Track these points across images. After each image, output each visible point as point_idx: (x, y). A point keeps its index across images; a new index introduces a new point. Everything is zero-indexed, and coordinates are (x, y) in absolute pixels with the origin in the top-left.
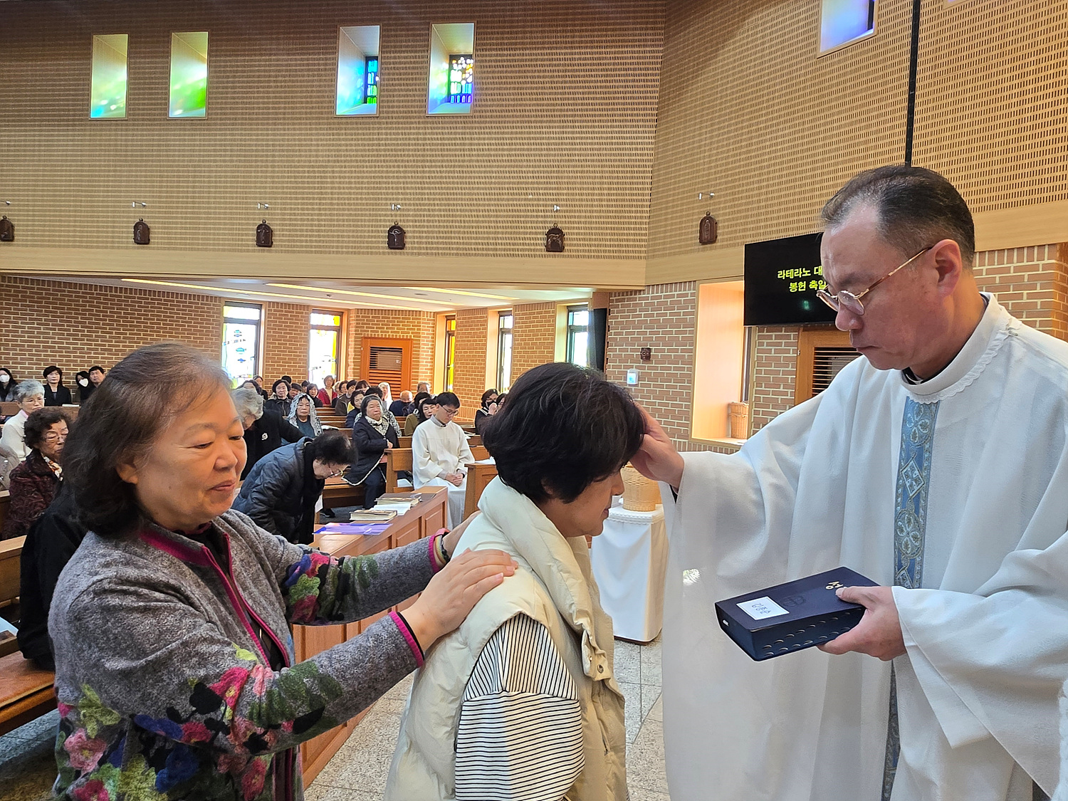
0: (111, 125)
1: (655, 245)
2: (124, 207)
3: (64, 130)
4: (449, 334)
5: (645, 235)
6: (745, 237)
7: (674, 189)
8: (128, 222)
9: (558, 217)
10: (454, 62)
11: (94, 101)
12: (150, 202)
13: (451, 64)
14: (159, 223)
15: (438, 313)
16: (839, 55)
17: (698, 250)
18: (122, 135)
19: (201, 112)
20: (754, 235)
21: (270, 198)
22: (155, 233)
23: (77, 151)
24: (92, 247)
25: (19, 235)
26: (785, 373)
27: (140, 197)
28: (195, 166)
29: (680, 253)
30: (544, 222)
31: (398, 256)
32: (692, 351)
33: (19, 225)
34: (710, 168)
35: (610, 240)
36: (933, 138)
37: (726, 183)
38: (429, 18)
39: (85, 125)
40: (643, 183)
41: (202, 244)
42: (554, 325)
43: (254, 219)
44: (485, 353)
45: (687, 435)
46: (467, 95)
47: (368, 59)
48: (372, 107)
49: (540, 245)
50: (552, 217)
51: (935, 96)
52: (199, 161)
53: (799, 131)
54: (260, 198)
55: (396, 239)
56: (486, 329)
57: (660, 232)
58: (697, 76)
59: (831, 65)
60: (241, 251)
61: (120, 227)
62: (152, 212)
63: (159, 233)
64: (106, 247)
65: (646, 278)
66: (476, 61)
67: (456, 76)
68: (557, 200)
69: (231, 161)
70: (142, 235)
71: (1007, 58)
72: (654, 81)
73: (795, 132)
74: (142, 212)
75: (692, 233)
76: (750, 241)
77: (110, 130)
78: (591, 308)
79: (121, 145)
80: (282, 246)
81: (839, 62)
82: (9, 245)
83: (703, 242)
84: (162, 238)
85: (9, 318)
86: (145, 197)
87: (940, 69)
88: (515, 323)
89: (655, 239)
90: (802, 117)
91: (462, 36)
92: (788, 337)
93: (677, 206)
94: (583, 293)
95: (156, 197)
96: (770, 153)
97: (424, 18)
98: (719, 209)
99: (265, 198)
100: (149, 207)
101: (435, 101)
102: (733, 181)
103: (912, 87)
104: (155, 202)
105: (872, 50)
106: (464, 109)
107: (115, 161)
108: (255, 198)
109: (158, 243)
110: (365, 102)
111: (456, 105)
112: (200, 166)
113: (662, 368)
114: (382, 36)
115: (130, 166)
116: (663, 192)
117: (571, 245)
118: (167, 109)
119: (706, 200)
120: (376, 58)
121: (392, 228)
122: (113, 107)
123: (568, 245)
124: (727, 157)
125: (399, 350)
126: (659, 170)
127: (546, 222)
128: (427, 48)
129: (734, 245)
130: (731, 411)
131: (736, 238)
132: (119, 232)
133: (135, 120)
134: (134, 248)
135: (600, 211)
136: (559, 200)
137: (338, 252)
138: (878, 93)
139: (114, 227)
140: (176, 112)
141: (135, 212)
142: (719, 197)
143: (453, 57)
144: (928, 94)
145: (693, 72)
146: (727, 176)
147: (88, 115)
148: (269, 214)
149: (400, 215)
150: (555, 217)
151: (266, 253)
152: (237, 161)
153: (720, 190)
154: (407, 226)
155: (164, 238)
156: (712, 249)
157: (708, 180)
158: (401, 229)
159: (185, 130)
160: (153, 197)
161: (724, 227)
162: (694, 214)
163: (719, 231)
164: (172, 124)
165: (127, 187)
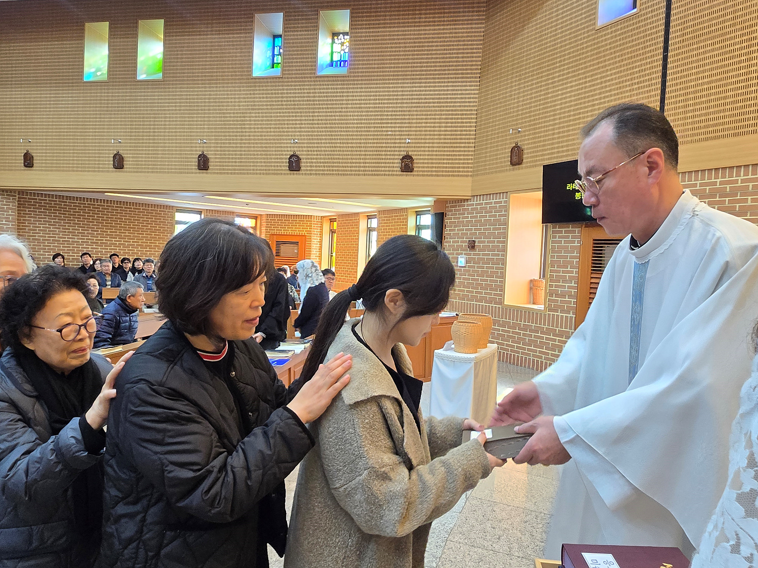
0: (97, 86)
1: (478, 166)
2: (106, 143)
3: (66, 90)
4: (332, 232)
5: (472, 160)
6: (542, 160)
7: (492, 126)
8: (109, 154)
9: (410, 147)
10: (336, 38)
11: (86, 69)
12: (124, 139)
13: (333, 39)
15: (324, 217)
16: (612, 28)
17: (509, 170)
18: (105, 93)
19: (160, 76)
20: (549, 159)
22: (127, 161)
23: (75, 104)
24: (84, 171)
25: (36, 163)
26: (571, 257)
27: (117, 136)
28: (155, 114)
29: (496, 172)
30: (399, 151)
31: (296, 177)
32: (505, 242)
33: (37, 156)
34: (518, 111)
35: (447, 163)
36: (681, 86)
37: (530, 121)
38: (319, 7)
39: (80, 86)
40: (470, 123)
41: (160, 169)
42: (407, 225)
43: (196, 151)
44: (358, 244)
45: (501, 302)
46: (345, 61)
47: (275, 37)
48: (277, 71)
49: (396, 167)
50: (405, 147)
51: (683, 56)
52: (158, 110)
53: (582, 84)
54: (200, 136)
55: (294, 164)
56: (358, 228)
57: (482, 158)
58: (509, 45)
59: (606, 35)
60: (187, 173)
61: (103, 157)
62: (126, 147)
63: (130, 161)
64: (94, 171)
65: (472, 190)
66: (351, 37)
67: (337, 47)
68: (408, 135)
69: (180, 110)
70: (119, 163)
71: (738, 27)
72: (478, 49)
73: (579, 84)
74: (119, 146)
75: (504, 158)
76: (547, 163)
77: (97, 89)
78: (432, 212)
79: (104, 100)
81: (611, 33)
82: (30, 170)
83: (513, 164)
84: (132, 165)
86: (121, 136)
87: (687, 37)
88: (378, 223)
89: (479, 163)
90: (585, 73)
91: (341, 19)
92: (574, 232)
93: (494, 138)
94: (426, 202)
95: (128, 136)
96: (561, 99)
97: (315, 7)
98: (524, 140)
99: (203, 136)
100: (123, 143)
101: (322, 66)
102: (534, 120)
103: (666, 49)
104: (128, 139)
105: (636, 23)
106: (343, 71)
107: (101, 111)
108: (197, 136)
109: (129, 168)
110: (273, 67)
111: (336, 68)
112: (159, 114)
113: (483, 255)
114: (285, 20)
115: (111, 114)
116: (484, 128)
117: (419, 167)
118: (136, 74)
119: (515, 134)
120: (280, 36)
121: (291, 156)
122: (99, 74)
123: (417, 167)
124: (530, 103)
125: (297, 243)
126: (481, 113)
127: (401, 151)
128: (316, 28)
129: (536, 166)
130: (532, 286)
131: (536, 161)
132: (103, 161)
133: (113, 82)
134: (112, 172)
135: (440, 143)
136: (411, 135)
137: (254, 174)
138: (640, 55)
139: (99, 157)
140: (141, 77)
141: (114, 146)
142: (524, 131)
143: (335, 35)
144: (678, 55)
145: (506, 42)
146: (530, 116)
147: (82, 79)
148: (206, 147)
149: (297, 147)
150: (407, 147)
151: (205, 175)
152: (184, 110)
153: (525, 127)
154: (302, 155)
155: (134, 165)
156: (519, 169)
157: (517, 120)
158: (297, 157)
159: (148, 88)
160: (126, 136)
161: (528, 153)
162: (506, 144)
163: (524, 156)
164: (138, 85)
165: (108, 129)
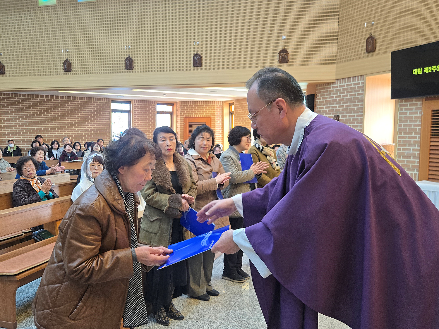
0: (49, 9)
1: (341, 55)
2: (58, 52)
3: (26, 14)
5: (335, 49)
6: (392, 47)
7: (352, 21)
8: (60, 61)
9: (285, 42)
12: (70, 49)
14: (75, 60)
17: (366, 57)
18: (55, 14)
20: (396, 46)
21: (131, 43)
24: (43, 75)
25: (7, 71)
26: (415, 125)
27: (66, 47)
28: (92, 28)
29: (355, 59)
30: (277, 46)
31: (199, 71)
33: (7, 66)
34: (371, 7)
35: (315, 54)
37: (381, 15)
39: (36, 10)
40: (334, 19)
41: (98, 70)
43: (124, 55)
49: (275, 59)
50: (281, 43)
54: (126, 43)
55: (197, 61)
57: (343, 48)
60: (118, 73)
61: (56, 64)
62: (72, 54)
63: (75, 65)
64: (50, 75)
65: (336, 75)
68: (284, 33)
69: (111, 24)
70: (68, 67)
74: (68, 55)
75: (362, 47)
76: (395, 49)
77: (49, 12)
78: (306, 94)
80: (138, 69)
82: (3, 76)
83: (368, 51)
84: (77, 68)
85: (5, 114)
86: (68, 46)
89: (341, 52)
92: (417, 105)
93: (353, 31)
95: (74, 46)
98: (377, 31)
99: (128, 43)
100: (70, 52)
102: (385, 14)
104: (73, 49)
107: (53, 28)
108: (124, 43)
109: (76, 71)
112: (95, 28)
115: (60, 30)
116: (345, 23)
117: (293, 59)
119: (370, 26)
121: (195, 56)
123: (291, 59)
126: (343, 10)
129: (386, 52)
131: (386, 48)
132: (56, 66)
133: (60, 5)
134: (64, 74)
135: (309, 38)
136: (286, 33)
137: (167, 71)
139: (53, 64)
141: (63, 55)
142: (378, 24)
146: (381, 11)
147: (37, 4)
148: (131, 52)
149: (199, 48)
150: (283, 43)
151: (131, 74)
152: (113, 23)
153: (378, 20)
154: (203, 54)
155: (79, 68)
156: (373, 56)
157: (371, 15)
158: (199, 55)
159: (86, 8)
160: (72, 46)
161: (380, 42)
162: (362, 35)
163: (377, 45)
164: (79, 6)
165: (58, 42)
